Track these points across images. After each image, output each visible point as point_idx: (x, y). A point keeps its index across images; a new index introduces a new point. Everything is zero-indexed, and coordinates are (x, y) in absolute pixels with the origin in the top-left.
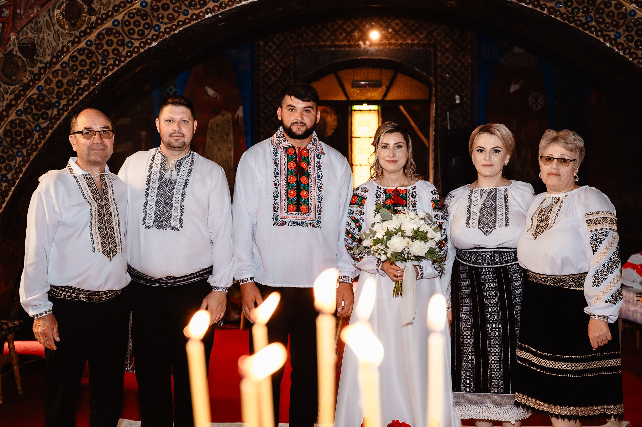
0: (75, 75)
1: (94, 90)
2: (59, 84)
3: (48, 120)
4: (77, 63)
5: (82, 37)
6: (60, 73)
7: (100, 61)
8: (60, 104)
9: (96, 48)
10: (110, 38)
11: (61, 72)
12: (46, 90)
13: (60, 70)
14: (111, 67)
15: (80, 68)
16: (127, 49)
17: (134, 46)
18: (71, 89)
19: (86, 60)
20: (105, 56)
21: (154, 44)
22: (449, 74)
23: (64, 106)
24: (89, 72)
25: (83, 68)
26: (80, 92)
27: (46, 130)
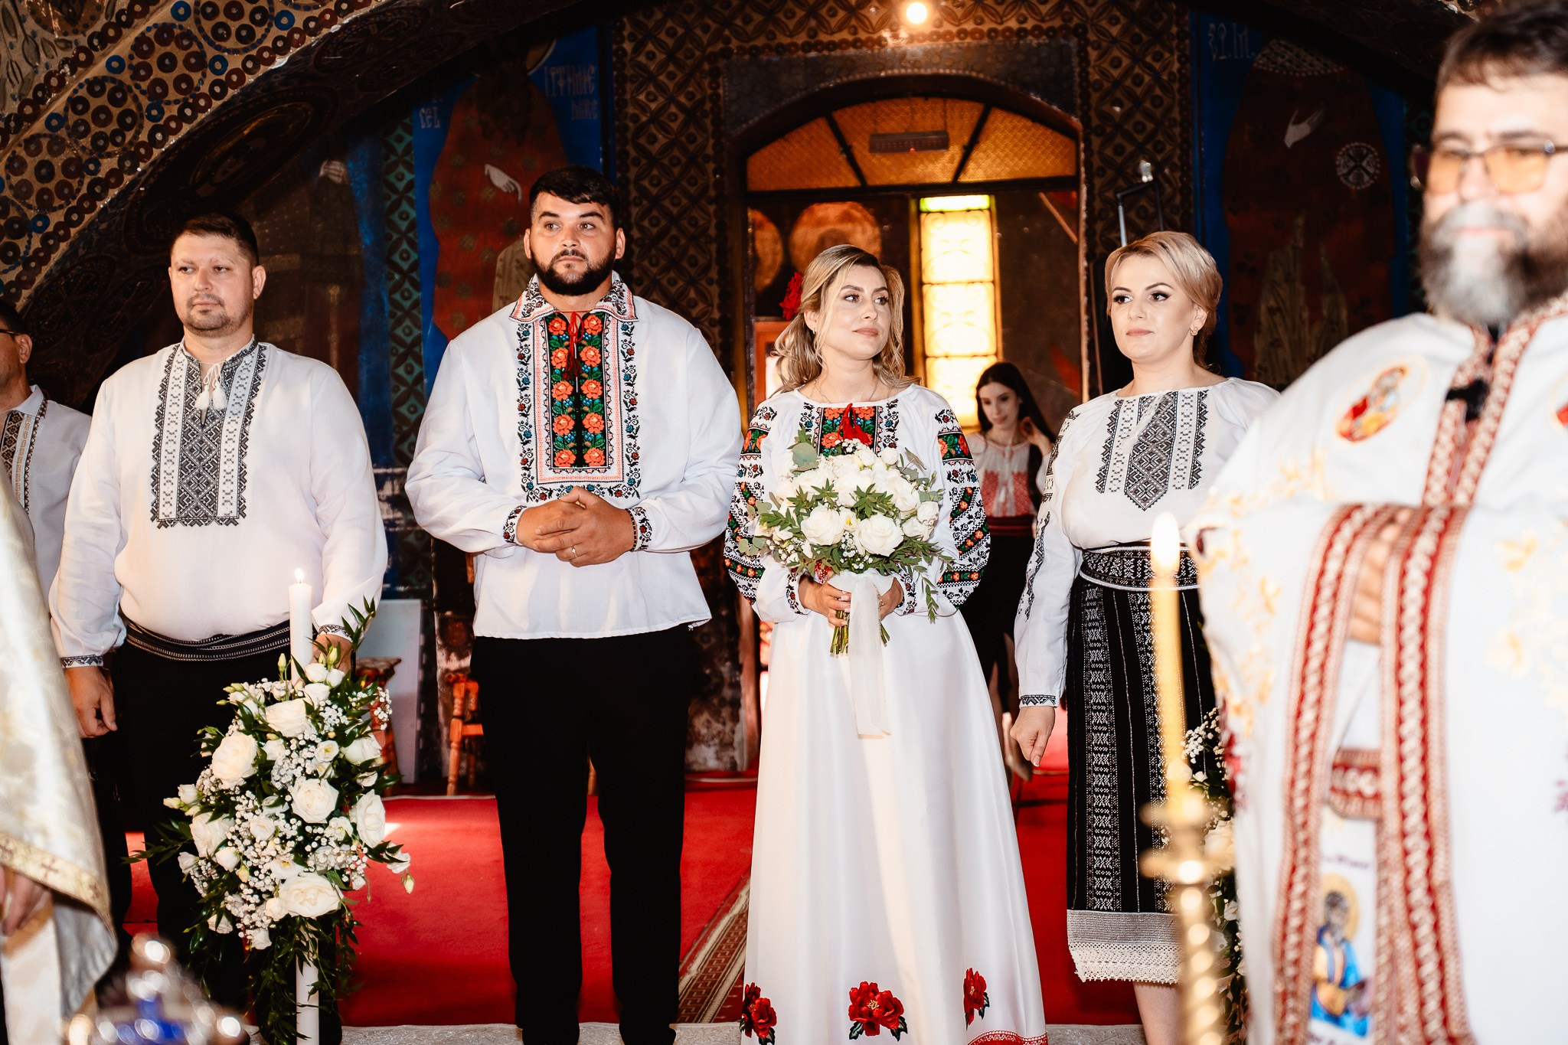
0: (83, 148)
1: (133, 183)
2: (45, 171)
3: (18, 265)
4: (88, 117)
5: (97, 50)
6: (45, 142)
7: (144, 108)
8: (47, 223)
9: (133, 78)
10: (168, 49)
11: (48, 139)
12: (11, 187)
13: (45, 136)
14: (173, 125)
15: (95, 129)
16: (211, 77)
17: (229, 68)
18: (75, 183)
19: (110, 107)
20: (158, 99)
21: (280, 62)
22: (1121, 106)
23: (58, 226)
24: (119, 139)
25: (102, 129)
26: (98, 190)
27: (13, 290)
